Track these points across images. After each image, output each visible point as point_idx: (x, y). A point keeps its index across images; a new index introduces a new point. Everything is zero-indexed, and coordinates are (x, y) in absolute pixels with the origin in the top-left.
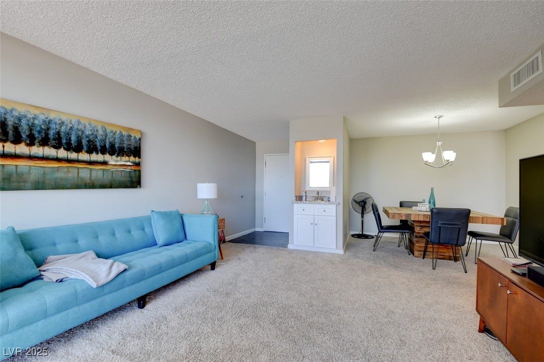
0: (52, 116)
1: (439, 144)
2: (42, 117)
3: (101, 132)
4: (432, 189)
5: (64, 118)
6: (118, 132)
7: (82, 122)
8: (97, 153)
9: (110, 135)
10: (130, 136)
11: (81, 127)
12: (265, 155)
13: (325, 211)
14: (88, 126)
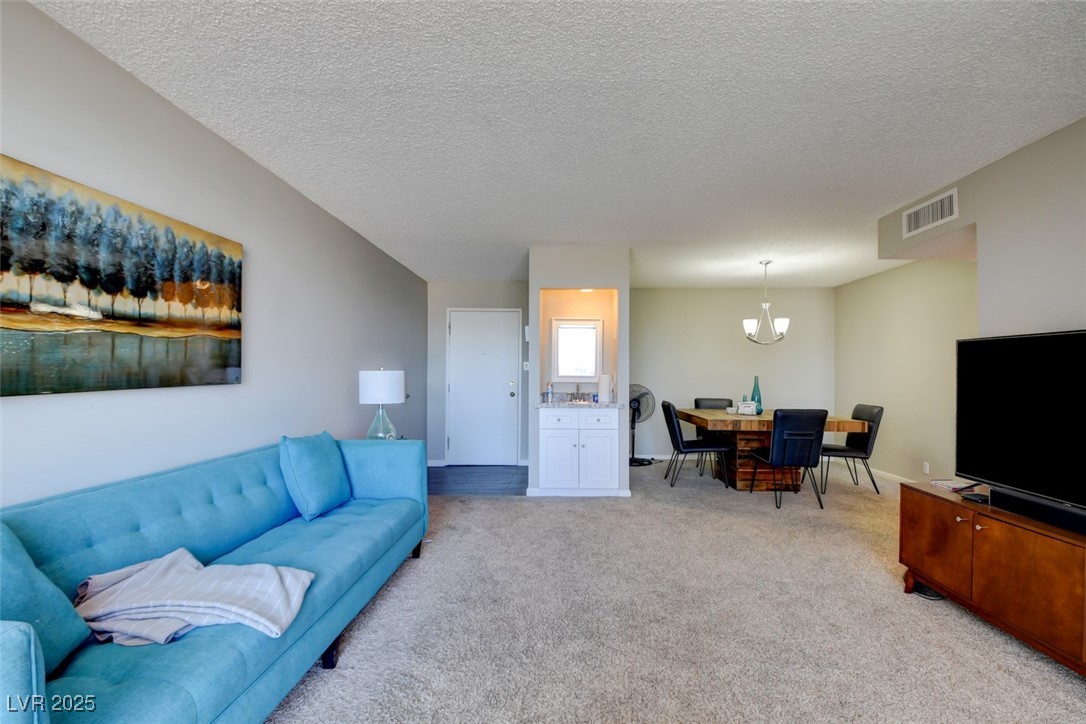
0: (55, 192)
1: (766, 306)
2: (30, 192)
3: (163, 243)
4: (756, 379)
5: (83, 200)
6: (199, 245)
7: (124, 213)
8: (155, 298)
9: (181, 253)
10: (221, 257)
11: (121, 226)
12: (448, 310)
13: (598, 420)
14: (136, 226)
